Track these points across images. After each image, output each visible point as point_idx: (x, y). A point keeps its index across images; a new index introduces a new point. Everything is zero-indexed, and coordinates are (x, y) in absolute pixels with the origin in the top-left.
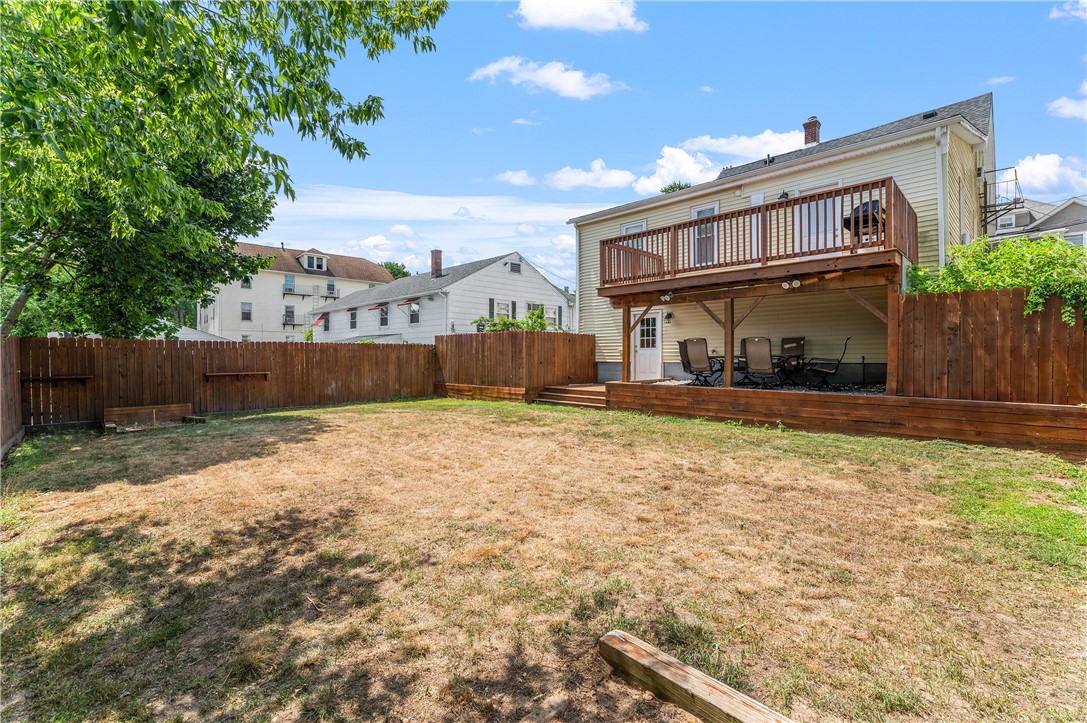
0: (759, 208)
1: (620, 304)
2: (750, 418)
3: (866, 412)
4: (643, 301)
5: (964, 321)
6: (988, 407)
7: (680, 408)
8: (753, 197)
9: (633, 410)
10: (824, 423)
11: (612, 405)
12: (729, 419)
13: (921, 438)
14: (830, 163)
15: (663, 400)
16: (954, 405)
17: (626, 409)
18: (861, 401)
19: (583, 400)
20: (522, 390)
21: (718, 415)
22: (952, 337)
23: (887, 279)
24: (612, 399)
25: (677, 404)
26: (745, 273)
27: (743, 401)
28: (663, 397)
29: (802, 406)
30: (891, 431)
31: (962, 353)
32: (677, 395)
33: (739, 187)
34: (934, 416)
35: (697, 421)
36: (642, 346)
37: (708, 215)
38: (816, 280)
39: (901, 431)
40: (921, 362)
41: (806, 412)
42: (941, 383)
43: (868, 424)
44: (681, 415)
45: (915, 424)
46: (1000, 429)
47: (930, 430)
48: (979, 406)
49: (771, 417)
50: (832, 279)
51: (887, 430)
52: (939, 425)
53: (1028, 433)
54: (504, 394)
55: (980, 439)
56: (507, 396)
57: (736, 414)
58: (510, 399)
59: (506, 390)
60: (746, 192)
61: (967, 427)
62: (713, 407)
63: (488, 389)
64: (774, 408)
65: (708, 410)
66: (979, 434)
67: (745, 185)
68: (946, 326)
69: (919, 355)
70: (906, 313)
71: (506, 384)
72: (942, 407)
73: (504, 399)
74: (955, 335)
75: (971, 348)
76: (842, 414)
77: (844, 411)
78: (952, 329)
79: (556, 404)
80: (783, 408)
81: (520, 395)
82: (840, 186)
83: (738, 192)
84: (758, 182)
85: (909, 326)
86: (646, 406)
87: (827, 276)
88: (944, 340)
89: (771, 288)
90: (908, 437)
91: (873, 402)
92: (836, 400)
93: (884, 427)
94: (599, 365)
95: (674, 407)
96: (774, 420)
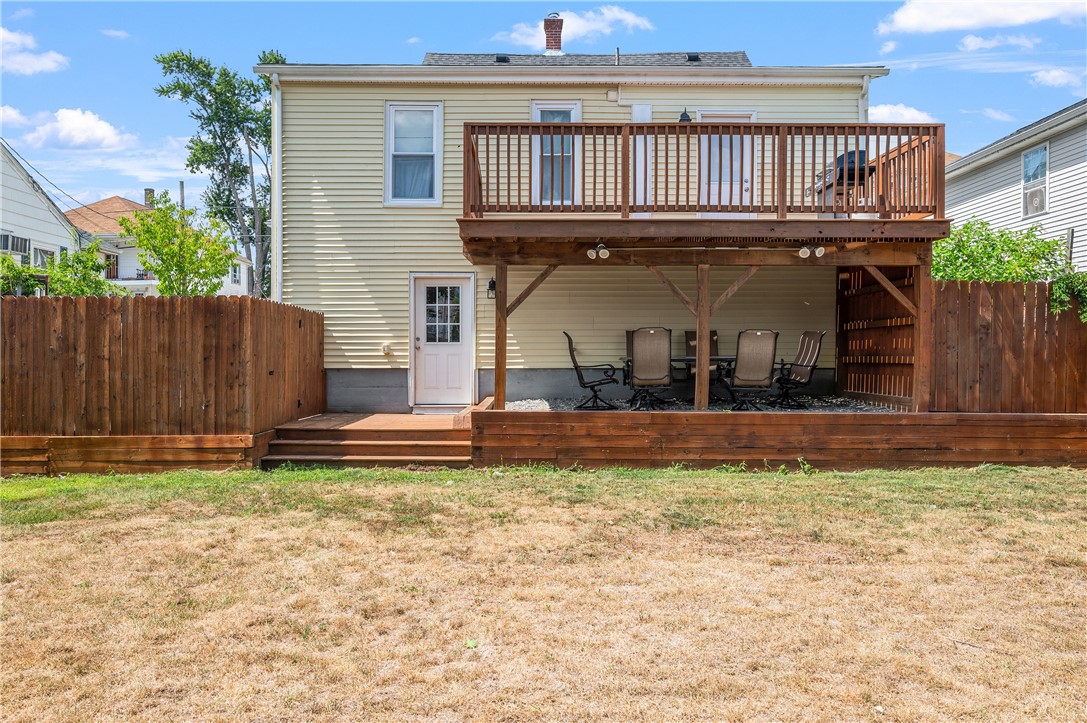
0: (778, 128)
1: (487, 255)
2: (756, 457)
3: (910, 436)
4: (541, 255)
5: (995, 317)
6: (1031, 420)
7: (636, 450)
8: (634, 107)
9: (539, 461)
10: (859, 455)
11: (486, 456)
12: (723, 461)
13: (968, 465)
14: (743, 86)
15: (601, 438)
16: (1000, 419)
17: (521, 462)
18: (904, 422)
19: (399, 450)
20: (248, 439)
21: (704, 457)
22: (984, 336)
23: (919, 258)
24: (487, 444)
25: (630, 444)
26: (747, 226)
27: (744, 432)
28: (605, 432)
29: (831, 433)
30: (937, 458)
31: (993, 356)
32: (631, 428)
33: (615, 87)
34: (980, 435)
35: (670, 471)
36: (431, 338)
37: (557, 121)
38: (834, 249)
39: (949, 457)
40: (954, 368)
41: (838, 441)
42: (973, 393)
43: (914, 452)
44: (636, 463)
45: (962, 447)
46: (1039, 445)
47: (976, 452)
48: (1022, 420)
49: (788, 453)
50: (855, 250)
51: (932, 458)
52: (985, 446)
53: (1062, 447)
54: (178, 451)
55: (1023, 459)
56: (191, 457)
57: (734, 454)
58: (200, 464)
59: (186, 441)
60: (623, 97)
61: (1011, 446)
62: (696, 443)
63: (115, 442)
64: (792, 439)
65: (687, 451)
66: (1021, 453)
67: (625, 86)
68: (978, 323)
69: (952, 359)
70: (938, 305)
71: (182, 426)
72: (989, 423)
73: (178, 464)
74: (987, 334)
75: (1000, 351)
76: (881, 441)
77: (884, 437)
78: (984, 327)
79: (340, 464)
80: (805, 438)
81: (235, 450)
82: (753, 120)
83: (612, 95)
84: (645, 86)
85: (942, 320)
86: (567, 451)
87: (850, 246)
88: (976, 341)
89: (772, 253)
90: (955, 464)
91: (917, 422)
92: (876, 422)
93: (929, 455)
94: (329, 374)
95: (623, 450)
96: (791, 457)
